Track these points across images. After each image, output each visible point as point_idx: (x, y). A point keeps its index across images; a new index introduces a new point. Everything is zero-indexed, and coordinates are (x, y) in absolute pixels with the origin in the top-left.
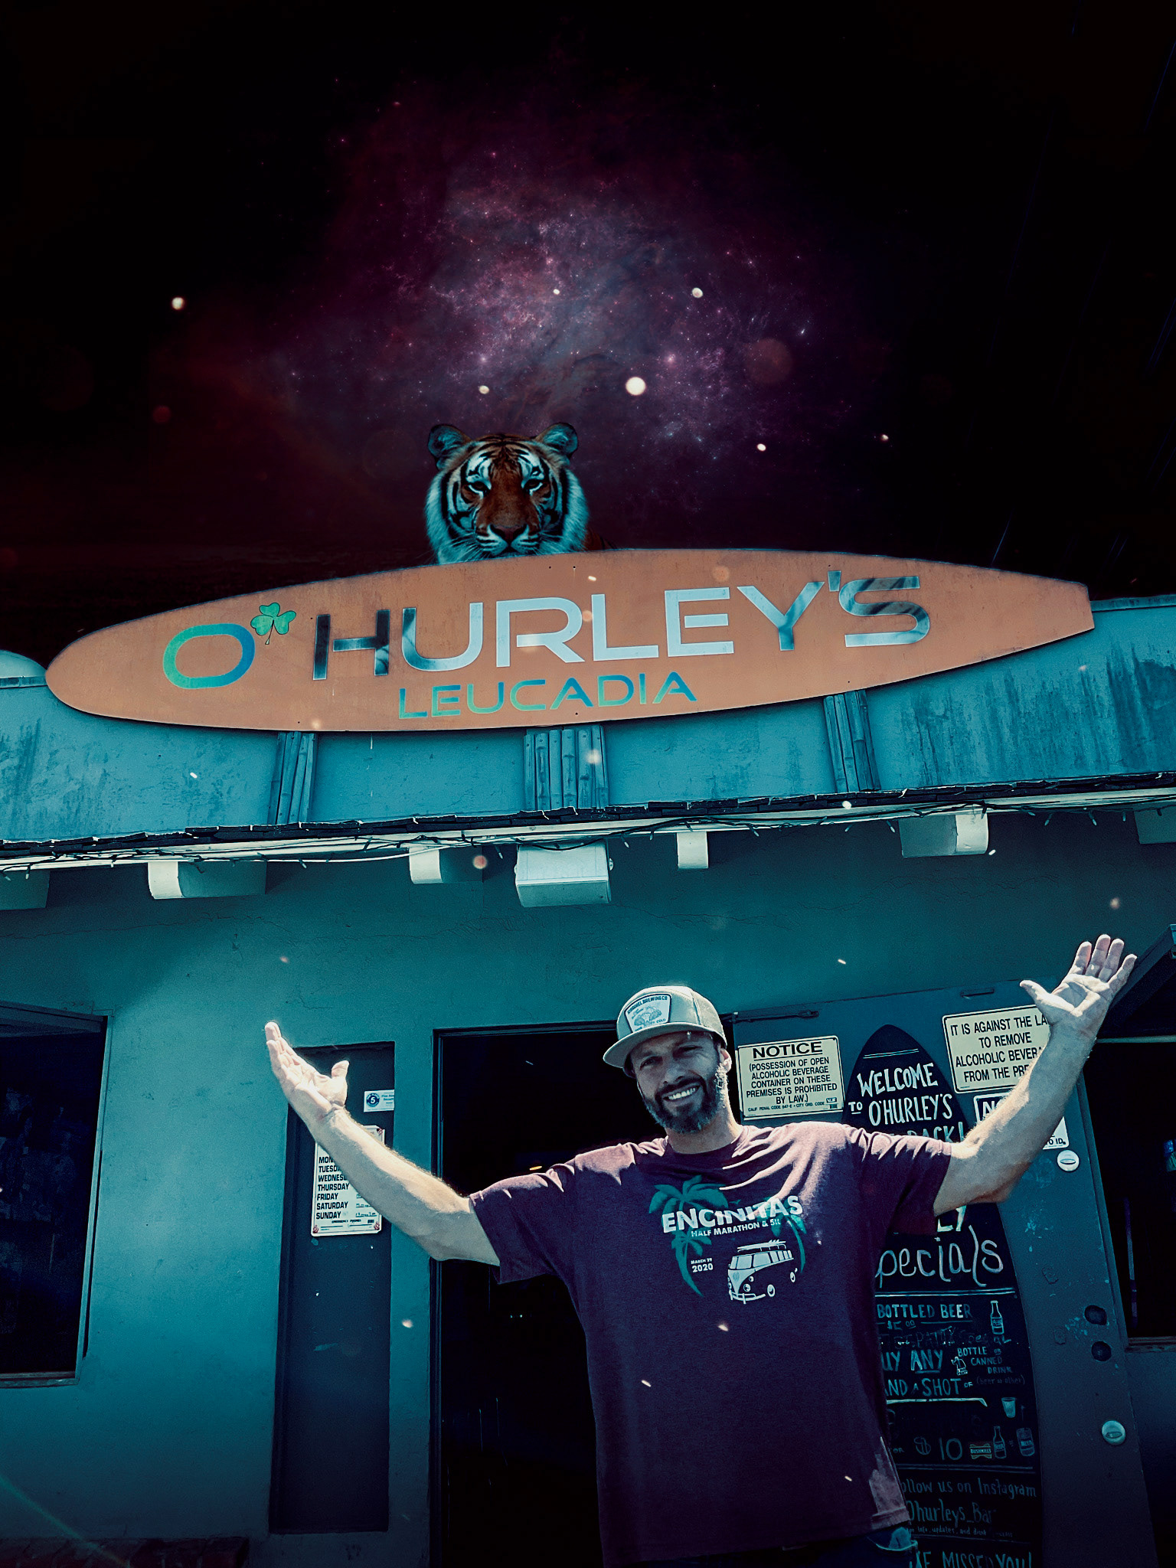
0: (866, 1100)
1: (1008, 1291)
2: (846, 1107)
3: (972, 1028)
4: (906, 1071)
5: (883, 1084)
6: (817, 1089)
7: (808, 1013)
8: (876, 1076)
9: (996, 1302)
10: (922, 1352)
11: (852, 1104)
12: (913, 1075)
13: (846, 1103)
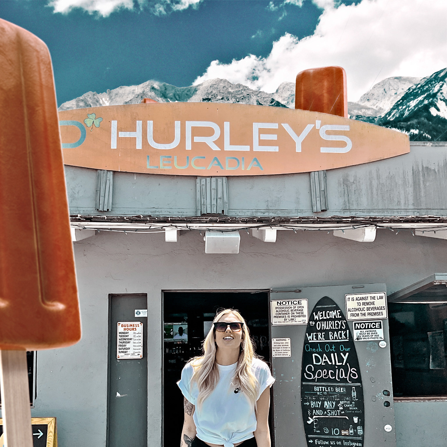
0: (316, 321)
1: (359, 384)
2: (309, 323)
3: (355, 299)
4: (331, 312)
5: (322, 316)
6: (299, 316)
7: (298, 291)
8: (320, 314)
9: (354, 388)
10: (328, 402)
11: (311, 322)
12: (333, 314)
13: (309, 322)
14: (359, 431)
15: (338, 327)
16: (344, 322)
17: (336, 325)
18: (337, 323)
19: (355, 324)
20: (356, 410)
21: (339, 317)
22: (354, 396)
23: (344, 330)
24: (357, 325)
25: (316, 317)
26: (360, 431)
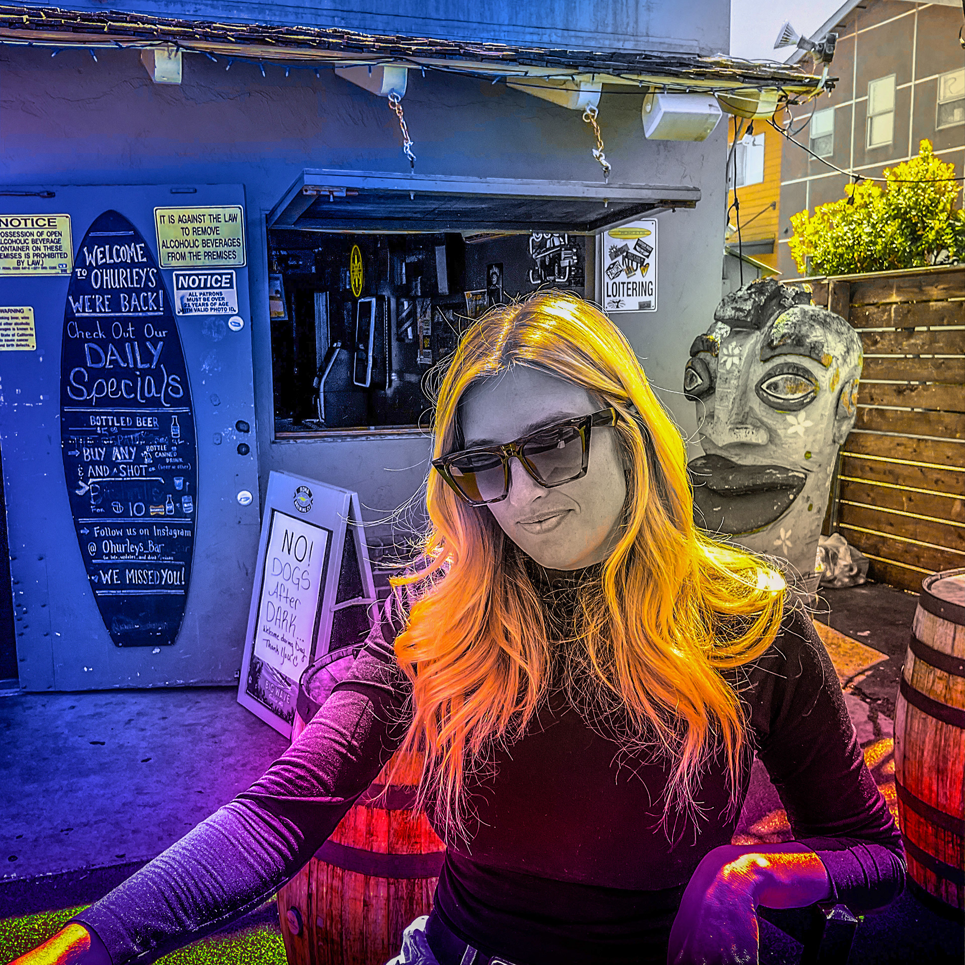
0: (90, 268)
1: (185, 410)
2: (74, 273)
3: (176, 219)
4: (123, 248)
5: (104, 257)
6: (51, 256)
7: (46, 194)
8: (98, 250)
9: (176, 417)
10: (121, 448)
11: (78, 270)
12: (129, 252)
13: (74, 268)
14: (185, 505)
15: (139, 282)
16: (153, 272)
17: (135, 278)
18: (138, 274)
19: (178, 276)
20: (179, 463)
21: (140, 260)
22: (174, 435)
23: (153, 291)
24: (181, 278)
25: (89, 259)
26: (188, 507)
